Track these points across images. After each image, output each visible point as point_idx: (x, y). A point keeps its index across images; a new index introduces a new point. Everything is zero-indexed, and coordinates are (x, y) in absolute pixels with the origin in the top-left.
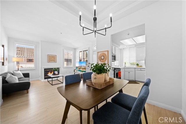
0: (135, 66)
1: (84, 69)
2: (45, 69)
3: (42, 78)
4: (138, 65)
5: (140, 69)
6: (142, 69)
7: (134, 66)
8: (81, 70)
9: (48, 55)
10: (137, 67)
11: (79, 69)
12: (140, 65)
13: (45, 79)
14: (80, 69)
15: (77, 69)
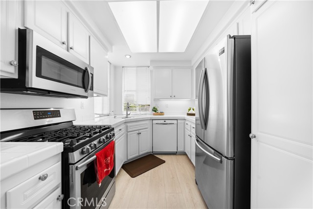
0: (149, 114)
4: (155, 110)
5: (162, 122)
6: (168, 122)
7: (147, 112)
10: (154, 115)
12: (159, 112)
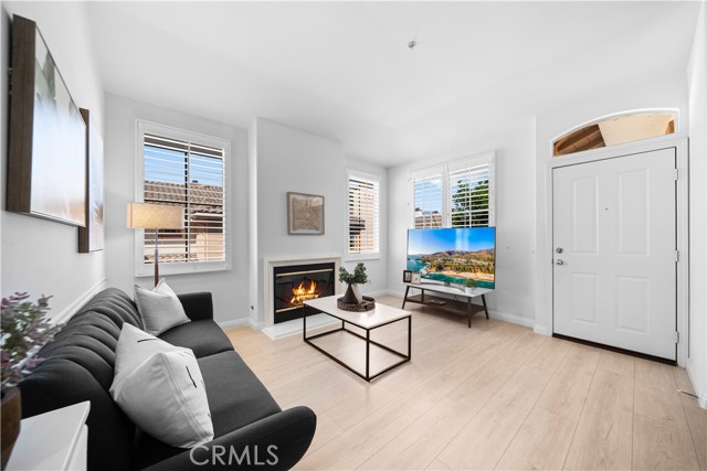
1: (464, 270)
2: (277, 270)
3: (262, 317)
8: (447, 273)
9: (289, 194)
11: (433, 271)
13: (276, 322)
14: (440, 268)
15: (423, 271)
